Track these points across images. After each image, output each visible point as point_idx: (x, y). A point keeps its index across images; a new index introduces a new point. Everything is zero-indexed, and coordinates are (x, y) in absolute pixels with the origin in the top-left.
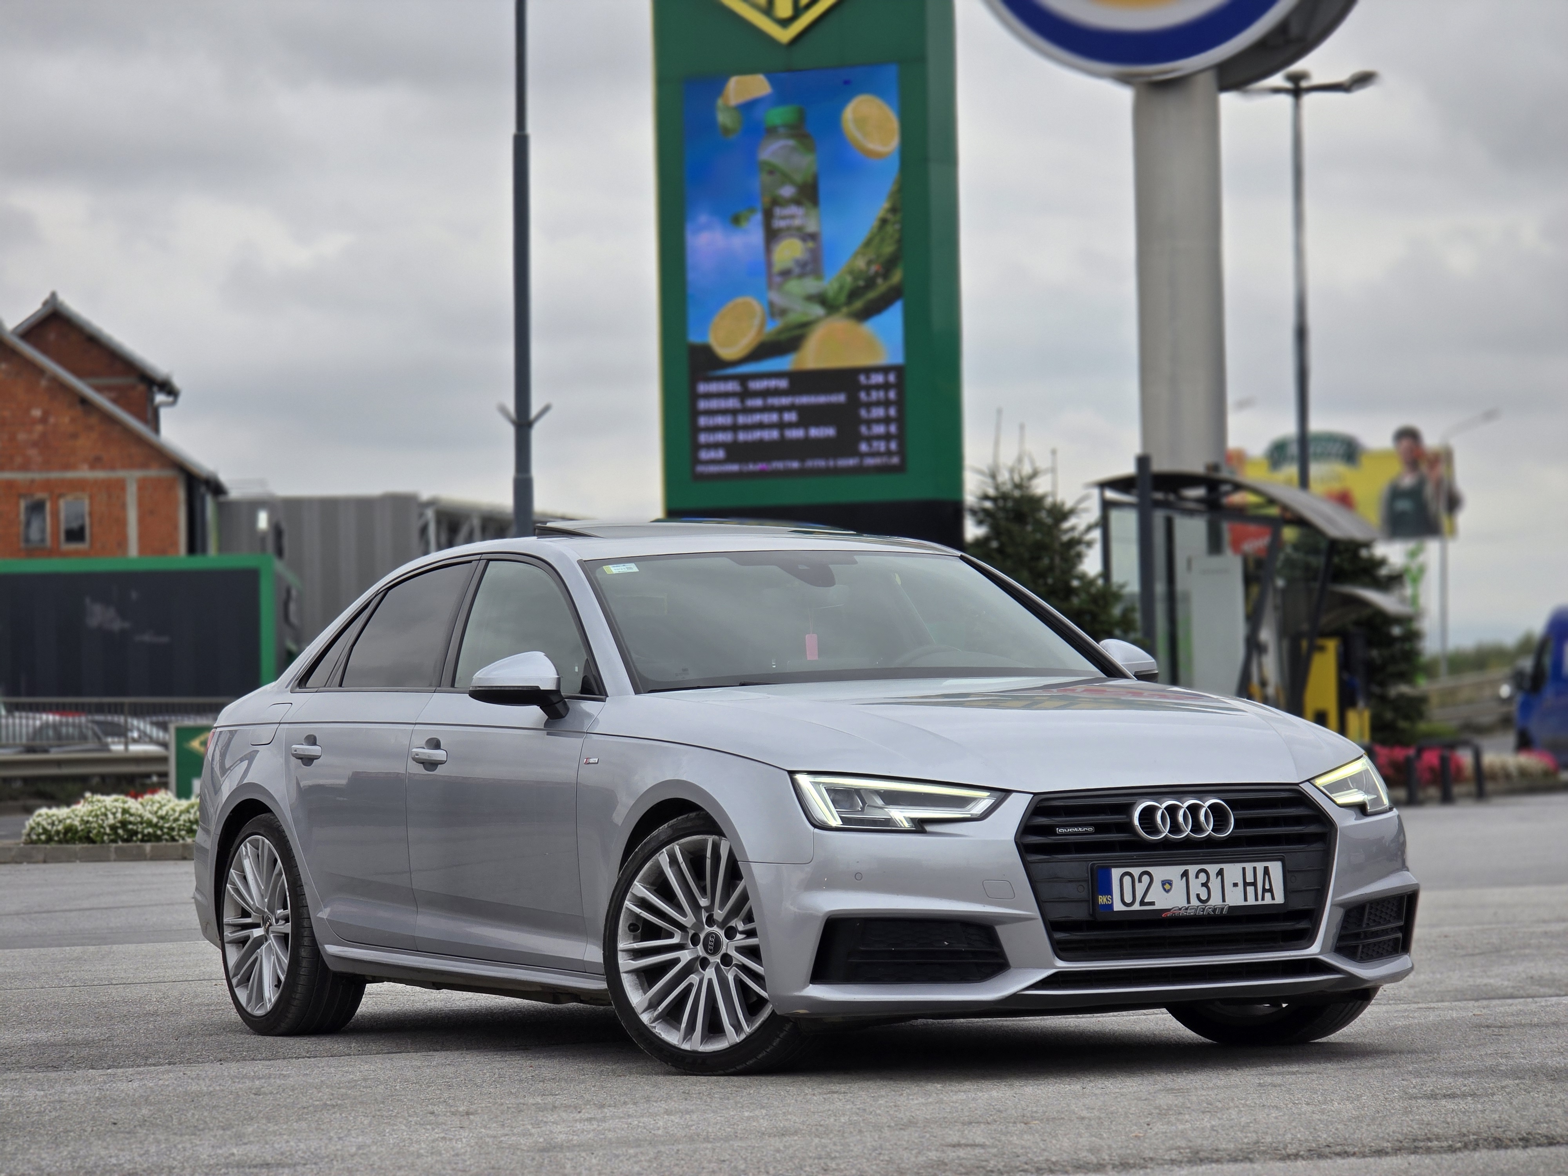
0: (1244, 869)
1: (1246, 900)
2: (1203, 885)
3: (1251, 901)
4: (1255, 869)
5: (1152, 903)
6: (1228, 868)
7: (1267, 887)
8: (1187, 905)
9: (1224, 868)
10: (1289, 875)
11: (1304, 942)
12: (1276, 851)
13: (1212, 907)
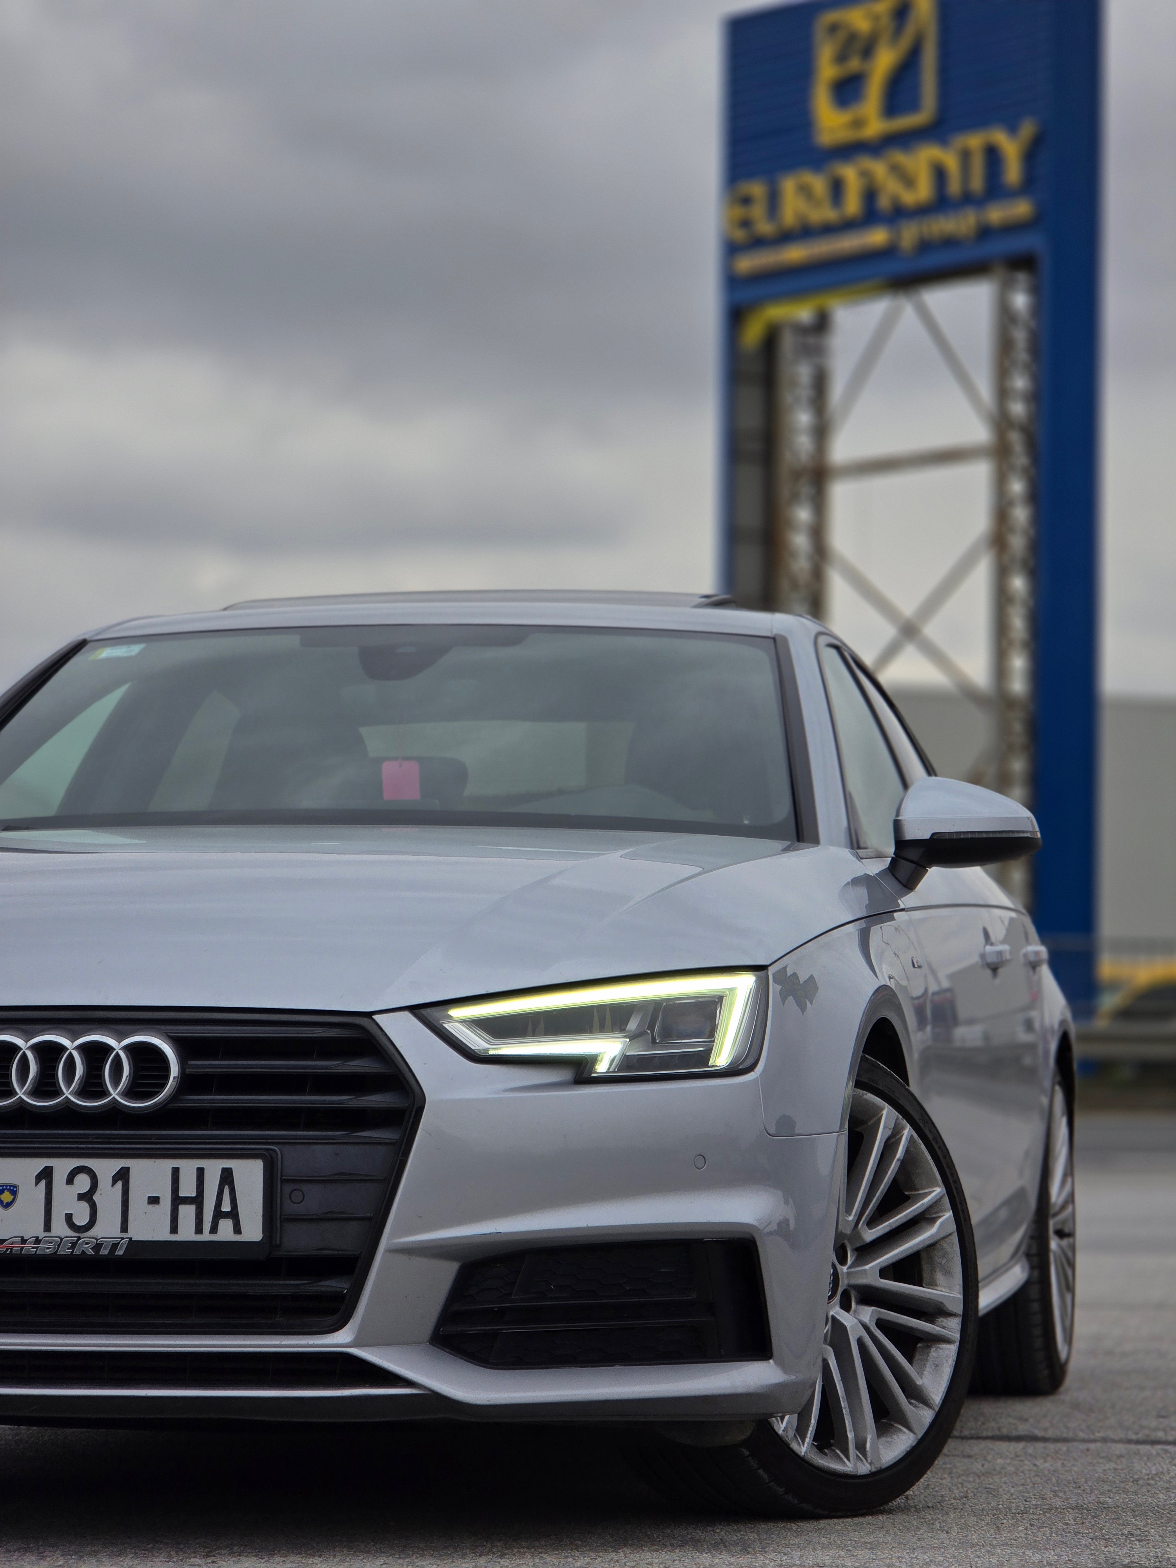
0: (176, 1172)
1: (174, 1229)
2: (81, 1197)
3: (187, 1233)
4: (201, 1172)
6: (139, 1167)
7: (226, 1207)
8: (41, 1234)
9: (128, 1168)
10: (288, 1188)
11: (330, 1320)
12: (266, 1140)
13: (97, 1240)
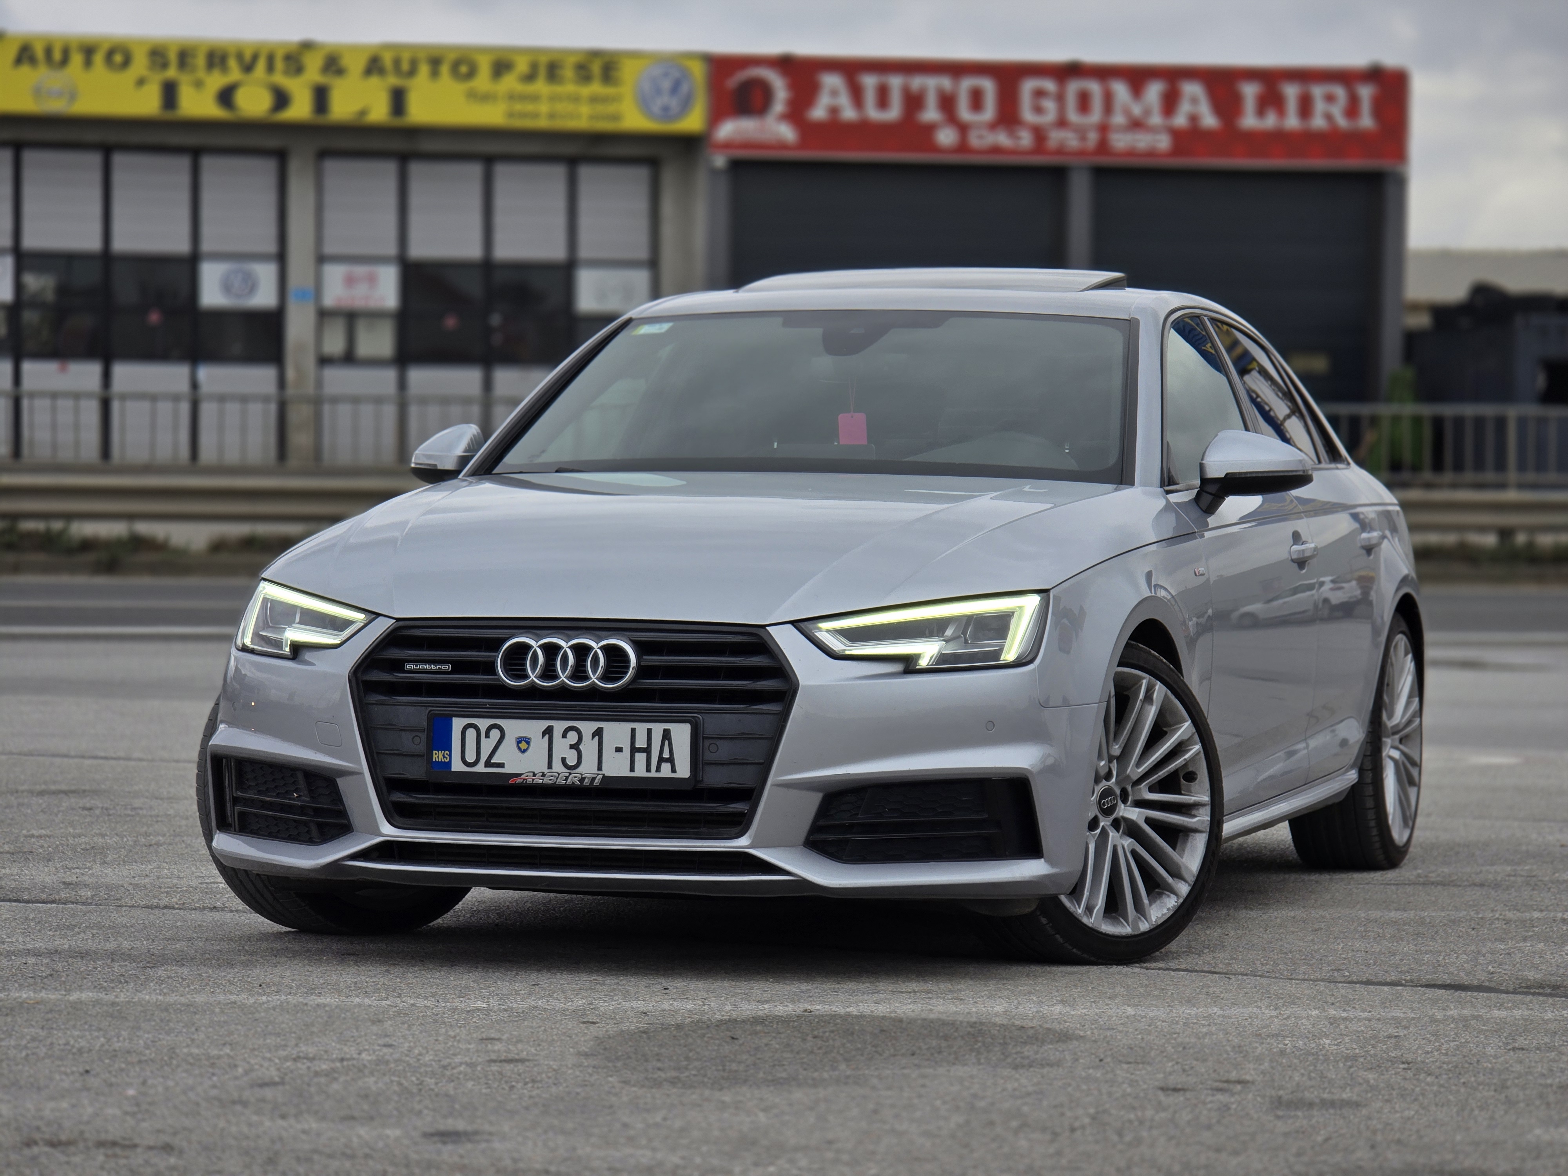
0: (633, 731)
1: (632, 769)
2: (572, 746)
3: (640, 771)
4: (649, 731)
5: (501, 765)
6: (611, 728)
7: (666, 755)
8: (546, 770)
9: (602, 728)
10: (707, 743)
11: (736, 830)
12: (692, 710)
13: (582, 775)
